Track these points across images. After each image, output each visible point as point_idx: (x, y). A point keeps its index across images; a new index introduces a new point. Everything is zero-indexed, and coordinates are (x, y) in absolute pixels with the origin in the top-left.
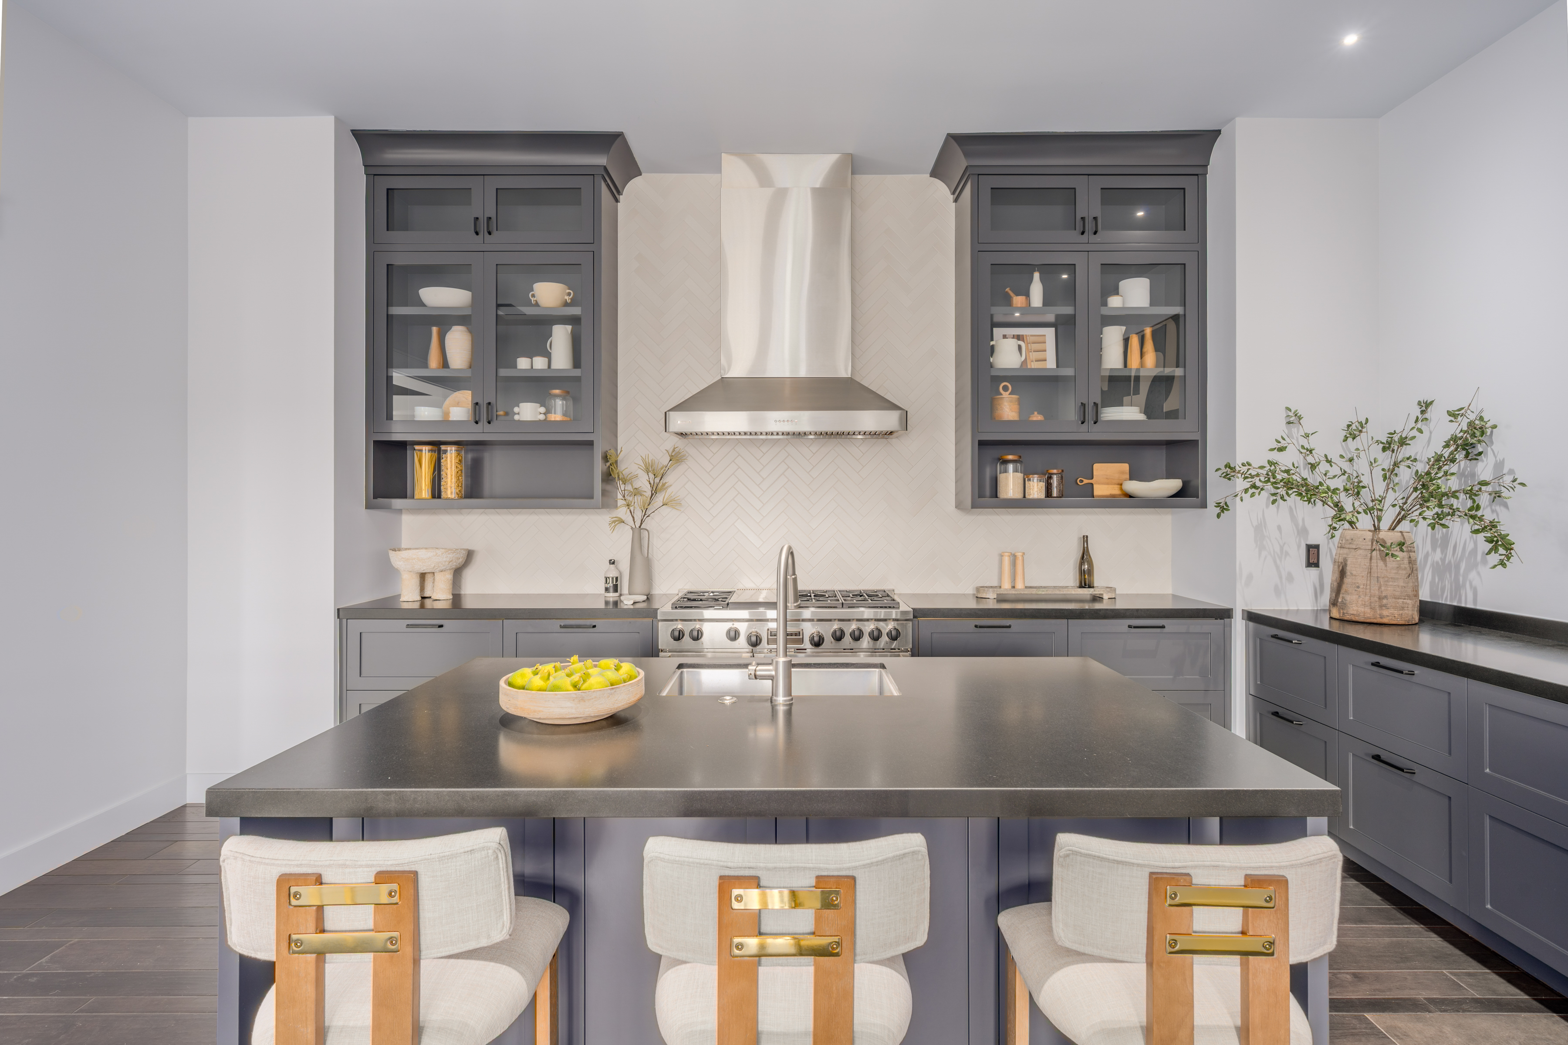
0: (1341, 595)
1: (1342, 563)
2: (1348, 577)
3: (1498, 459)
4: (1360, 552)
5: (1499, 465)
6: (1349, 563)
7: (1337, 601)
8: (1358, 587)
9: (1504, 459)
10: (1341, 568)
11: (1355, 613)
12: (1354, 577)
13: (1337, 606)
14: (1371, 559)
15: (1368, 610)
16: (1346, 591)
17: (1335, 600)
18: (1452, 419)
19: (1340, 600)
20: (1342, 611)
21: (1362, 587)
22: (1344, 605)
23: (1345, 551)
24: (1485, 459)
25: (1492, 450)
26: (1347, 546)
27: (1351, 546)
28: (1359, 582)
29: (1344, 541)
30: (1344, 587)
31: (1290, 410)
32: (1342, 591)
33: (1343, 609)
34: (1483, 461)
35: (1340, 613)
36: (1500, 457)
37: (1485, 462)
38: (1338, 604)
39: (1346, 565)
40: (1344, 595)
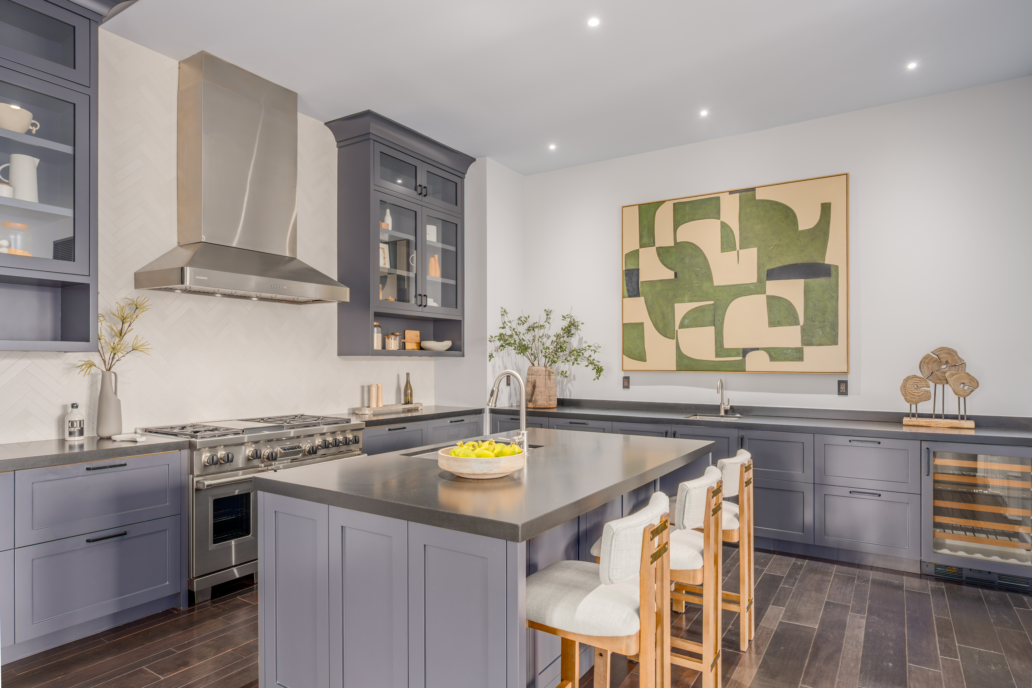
0: (534, 397)
1: (533, 382)
2: (537, 388)
3: (580, 337)
4: (541, 376)
5: (581, 340)
6: (537, 381)
7: (532, 400)
8: (542, 392)
9: (583, 337)
10: (533, 384)
11: (540, 404)
12: (539, 388)
13: (532, 402)
14: (546, 379)
15: (545, 402)
16: (536, 395)
17: (530, 399)
18: (564, 319)
19: (533, 399)
20: (534, 404)
21: (543, 392)
22: (536, 401)
23: (535, 376)
24: (575, 337)
25: (578, 333)
26: (536, 374)
27: (537, 374)
28: (542, 390)
29: (533, 372)
30: (535, 393)
31: (503, 309)
32: (534, 395)
33: (535, 403)
34: (574, 337)
35: (533, 405)
36: (581, 336)
37: (575, 338)
38: (533, 401)
39: (536, 382)
40: (535, 397)
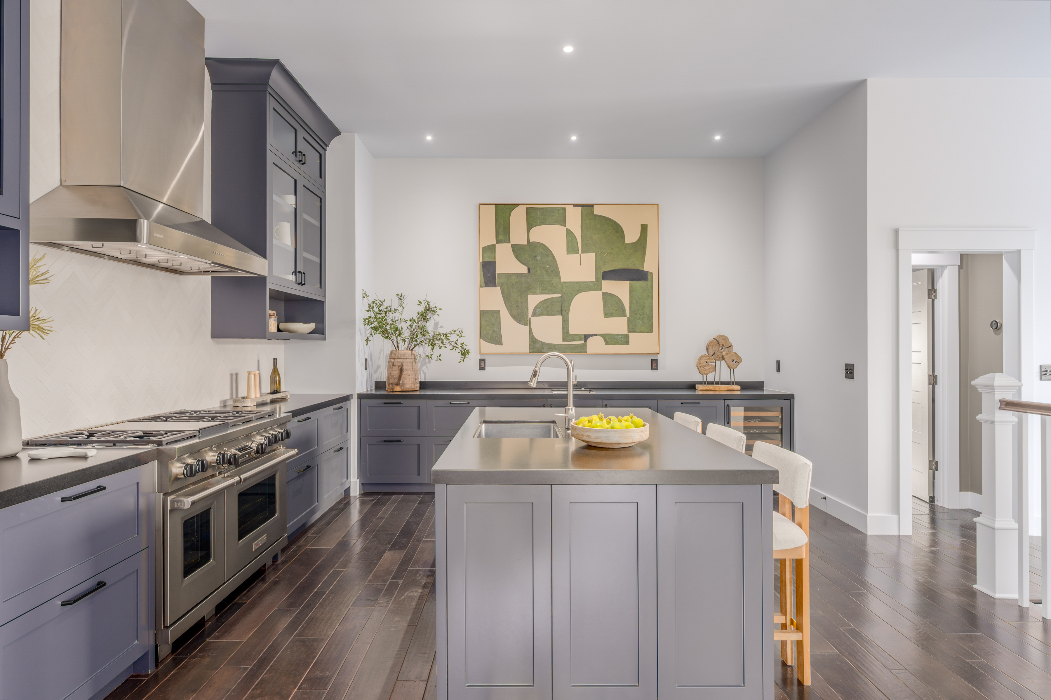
0: (401, 380)
1: (400, 365)
2: (404, 372)
3: (436, 321)
4: (408, 360)
5: (436, 325)
6: (404, 365)
7: (399, 383)
8: (409, 375)
9: (438, 322)
10: (400, 368)
11: (408, 387)
12: (407, 371)
13: (399, 385)
14: (412, 363)
15: (413, 385)
16: (404, 378)
17: (397, 383)
18: (420, 304)
19: (401, 382)
20: (402, 387)
21: (410, 375)
22: (403, 384)
23: (401, 360)
24: (430, 321)
25: (433, 318)
26: (402, 358)
27: (404, 357)
28: (409, 373)
29: (399, 356)
30: (403, 376)
31: (364, 291)
32: (402, 378)
33: (403, 386)
34: (429, 322)
35: (401, 388)
36: (437, 321)
37: (430, 323)
38: (400, 384)
39: (403, 366)
40: (403, 380)
